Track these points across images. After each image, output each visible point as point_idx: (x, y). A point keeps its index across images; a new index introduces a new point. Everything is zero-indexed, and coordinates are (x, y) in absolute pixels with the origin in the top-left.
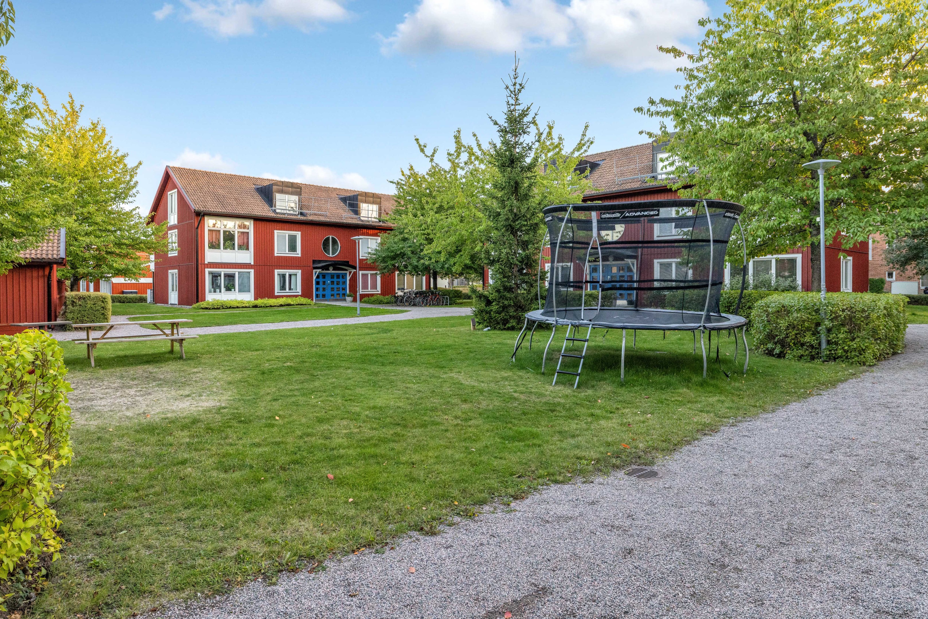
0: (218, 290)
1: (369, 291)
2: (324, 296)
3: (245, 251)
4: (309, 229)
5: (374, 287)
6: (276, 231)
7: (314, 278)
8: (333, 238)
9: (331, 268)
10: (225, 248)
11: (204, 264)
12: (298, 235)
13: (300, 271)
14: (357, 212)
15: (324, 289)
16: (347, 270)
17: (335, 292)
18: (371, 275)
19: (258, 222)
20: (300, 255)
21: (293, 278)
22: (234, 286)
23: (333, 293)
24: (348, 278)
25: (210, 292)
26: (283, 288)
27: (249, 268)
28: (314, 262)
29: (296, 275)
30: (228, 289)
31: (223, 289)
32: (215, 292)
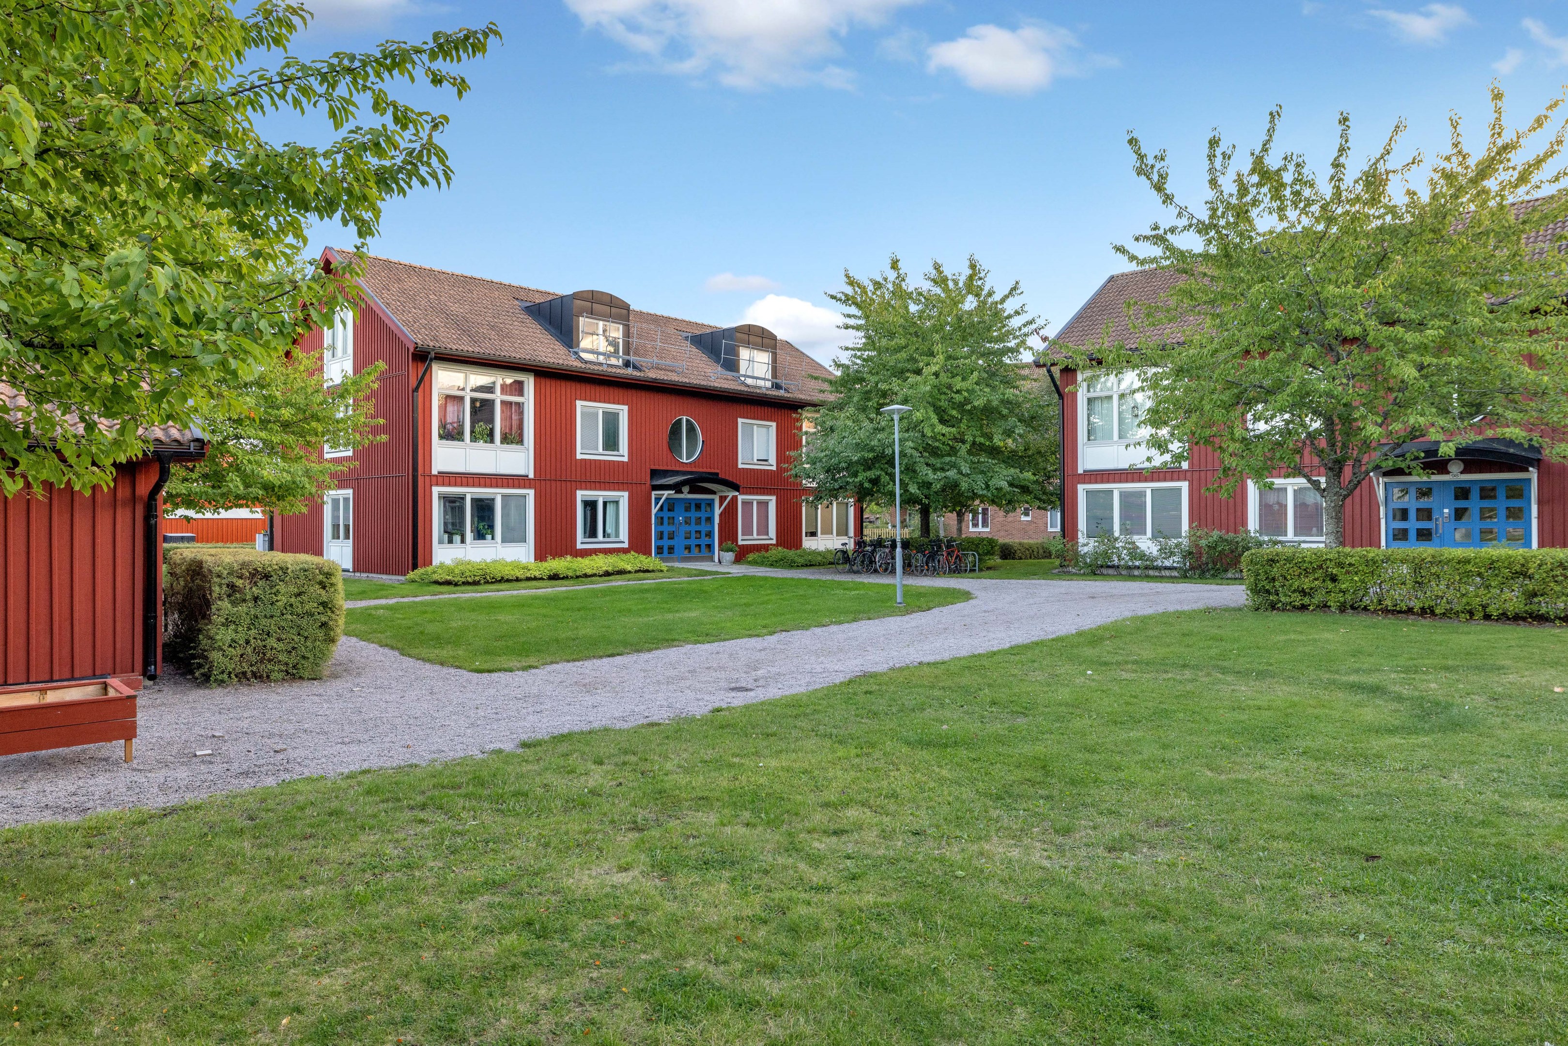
0: (457, 538)
1: (755, 539)
2: (671, 549)
3: (514, 446)
4: (646, 400)
5: (763, 529)
6: (579, 403)
7: (654, 511)
8: (687, 421)
9: (686, 489)
10: (474, 439)
11: (431, 476)
12: (623, 411)
13: (626, 494)
14: (732, 365)
15: (671, 537)
16: (714, 493)
17: (693, 542)
18: (759, 503)
19: (543, 381)
20: (625, 459)
21: (610, 509)
22: (491, 527)
23: (688, 542)
24: (717, 511)
25: (441, 542)
26: (591, 532)
27: (524, 487)
28: (654, 473)
29: (617, 502)
30: (480, 536)
31: (469, 535)
32: (450, 541)
